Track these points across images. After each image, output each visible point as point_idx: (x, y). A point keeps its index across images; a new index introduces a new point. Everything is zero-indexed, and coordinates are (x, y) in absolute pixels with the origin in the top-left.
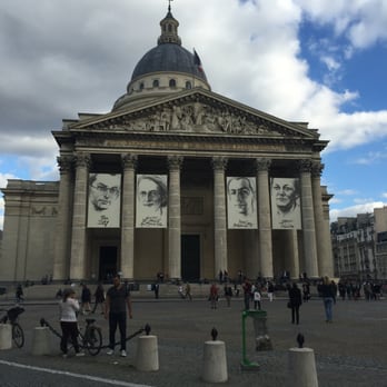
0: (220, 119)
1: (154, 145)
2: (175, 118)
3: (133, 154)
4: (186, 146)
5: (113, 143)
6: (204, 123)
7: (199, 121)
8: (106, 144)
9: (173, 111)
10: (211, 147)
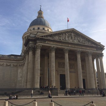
0: (79, 39)
1: (61, 44)
2: (67, 37)
3: (55, 47)
4: (70, 46)
5: (49, 42)
6: (74, 39)
7: (73, 39)
8: (47, 42)
9: (66, 35)
10: (77, 47)
